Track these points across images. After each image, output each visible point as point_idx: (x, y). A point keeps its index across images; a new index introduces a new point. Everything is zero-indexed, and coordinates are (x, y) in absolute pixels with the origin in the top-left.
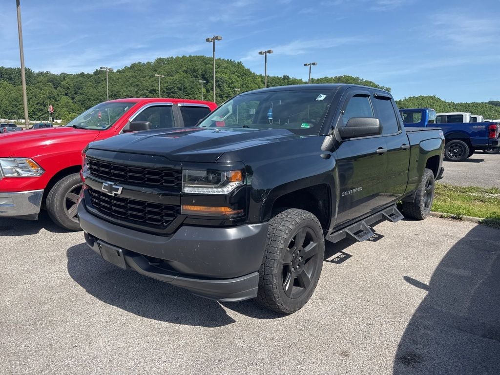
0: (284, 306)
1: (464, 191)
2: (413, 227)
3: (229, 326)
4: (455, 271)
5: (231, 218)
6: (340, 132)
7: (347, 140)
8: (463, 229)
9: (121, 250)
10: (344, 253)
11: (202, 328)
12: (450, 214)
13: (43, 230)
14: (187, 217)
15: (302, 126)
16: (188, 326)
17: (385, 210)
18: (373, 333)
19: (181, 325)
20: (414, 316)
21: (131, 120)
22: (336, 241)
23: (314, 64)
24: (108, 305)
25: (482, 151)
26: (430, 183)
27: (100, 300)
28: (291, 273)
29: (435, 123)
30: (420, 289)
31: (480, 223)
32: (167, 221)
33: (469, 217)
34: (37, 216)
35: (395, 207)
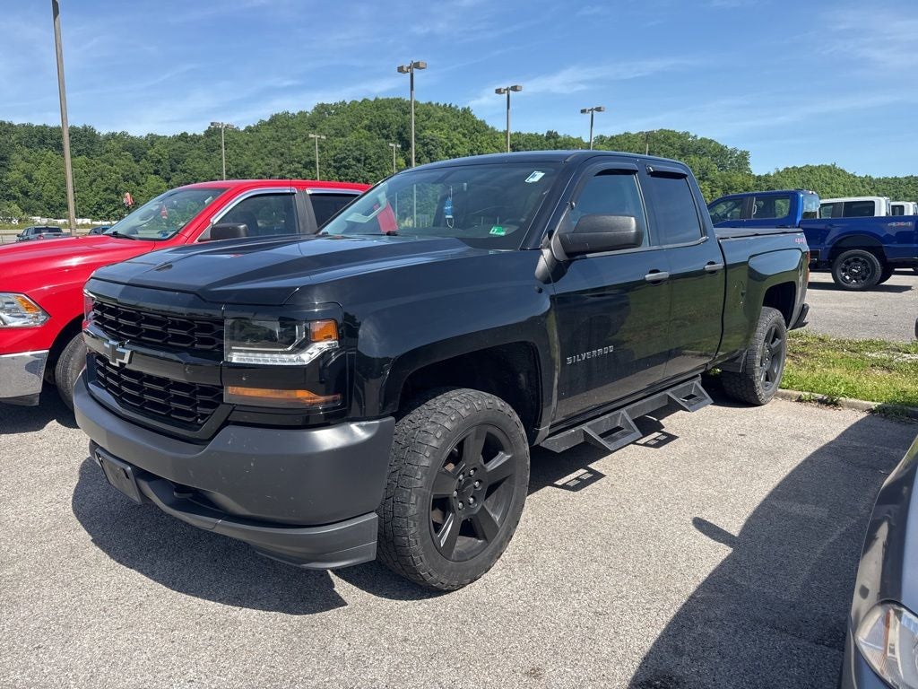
0: (435, 576)
1: (855, 348)
2: (740, 420)
3: (331, 614)
4: (796, 508)
5: (321, 410)
6: (563, 242)
7: (578, 257)
8: (834, 424)
9: (129, 468)
10: (591, 471)
11: (280, 616)
12: (816, 395)
13: (54, 423)
14: (234, 408)
15: (491, 232)
16: (255, 612)
17: (673, 389)
18: (602, 631)
19: (244, 609)
20: (692, 597)
21: (216, 221)
22: (563, 449)
23: (599, 109)
24: (122, 566)
25: (911, 270)
26: (775, 335)
27: (112, 557)
28: (454, 512)
29: (818, 217)
30: (718, 543)
31: (872, 411)
32: (203, 416)
33: (853, 400)
34: (38, 398)
35: (697, 382)
